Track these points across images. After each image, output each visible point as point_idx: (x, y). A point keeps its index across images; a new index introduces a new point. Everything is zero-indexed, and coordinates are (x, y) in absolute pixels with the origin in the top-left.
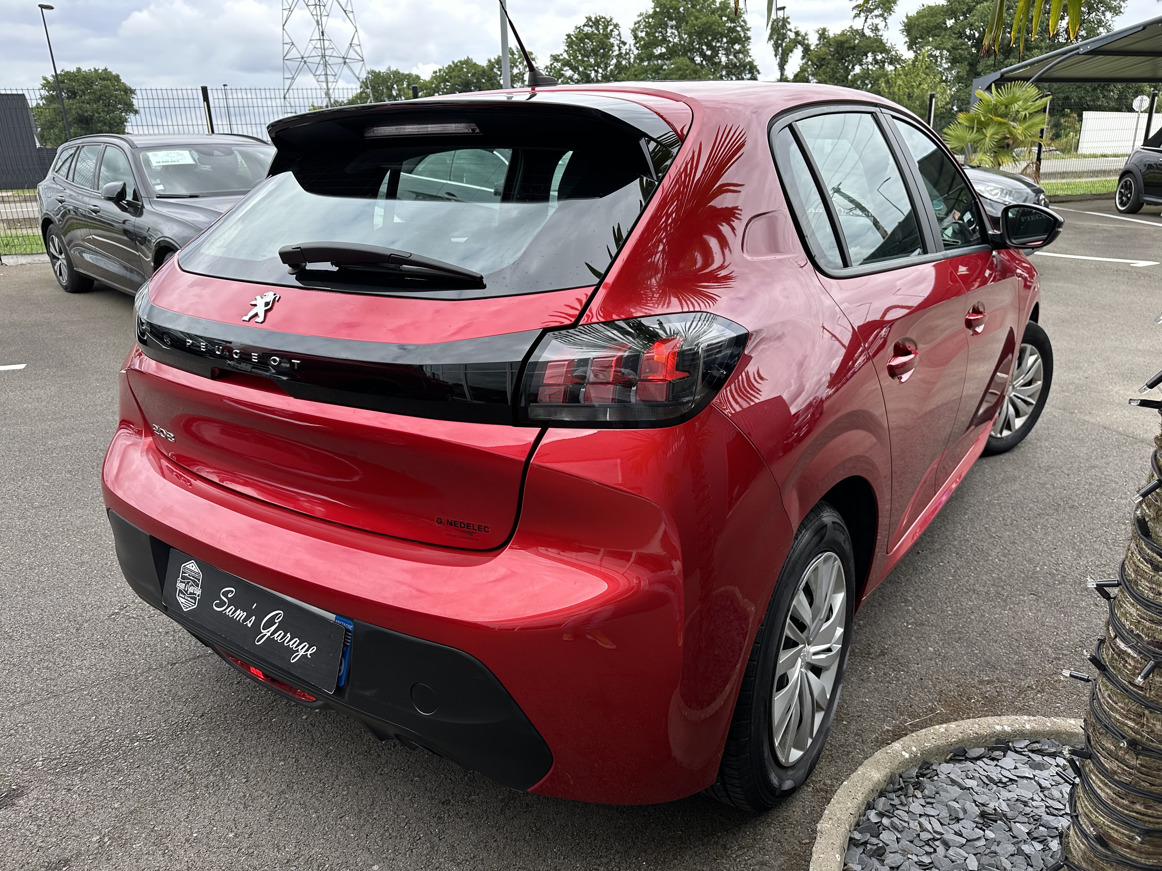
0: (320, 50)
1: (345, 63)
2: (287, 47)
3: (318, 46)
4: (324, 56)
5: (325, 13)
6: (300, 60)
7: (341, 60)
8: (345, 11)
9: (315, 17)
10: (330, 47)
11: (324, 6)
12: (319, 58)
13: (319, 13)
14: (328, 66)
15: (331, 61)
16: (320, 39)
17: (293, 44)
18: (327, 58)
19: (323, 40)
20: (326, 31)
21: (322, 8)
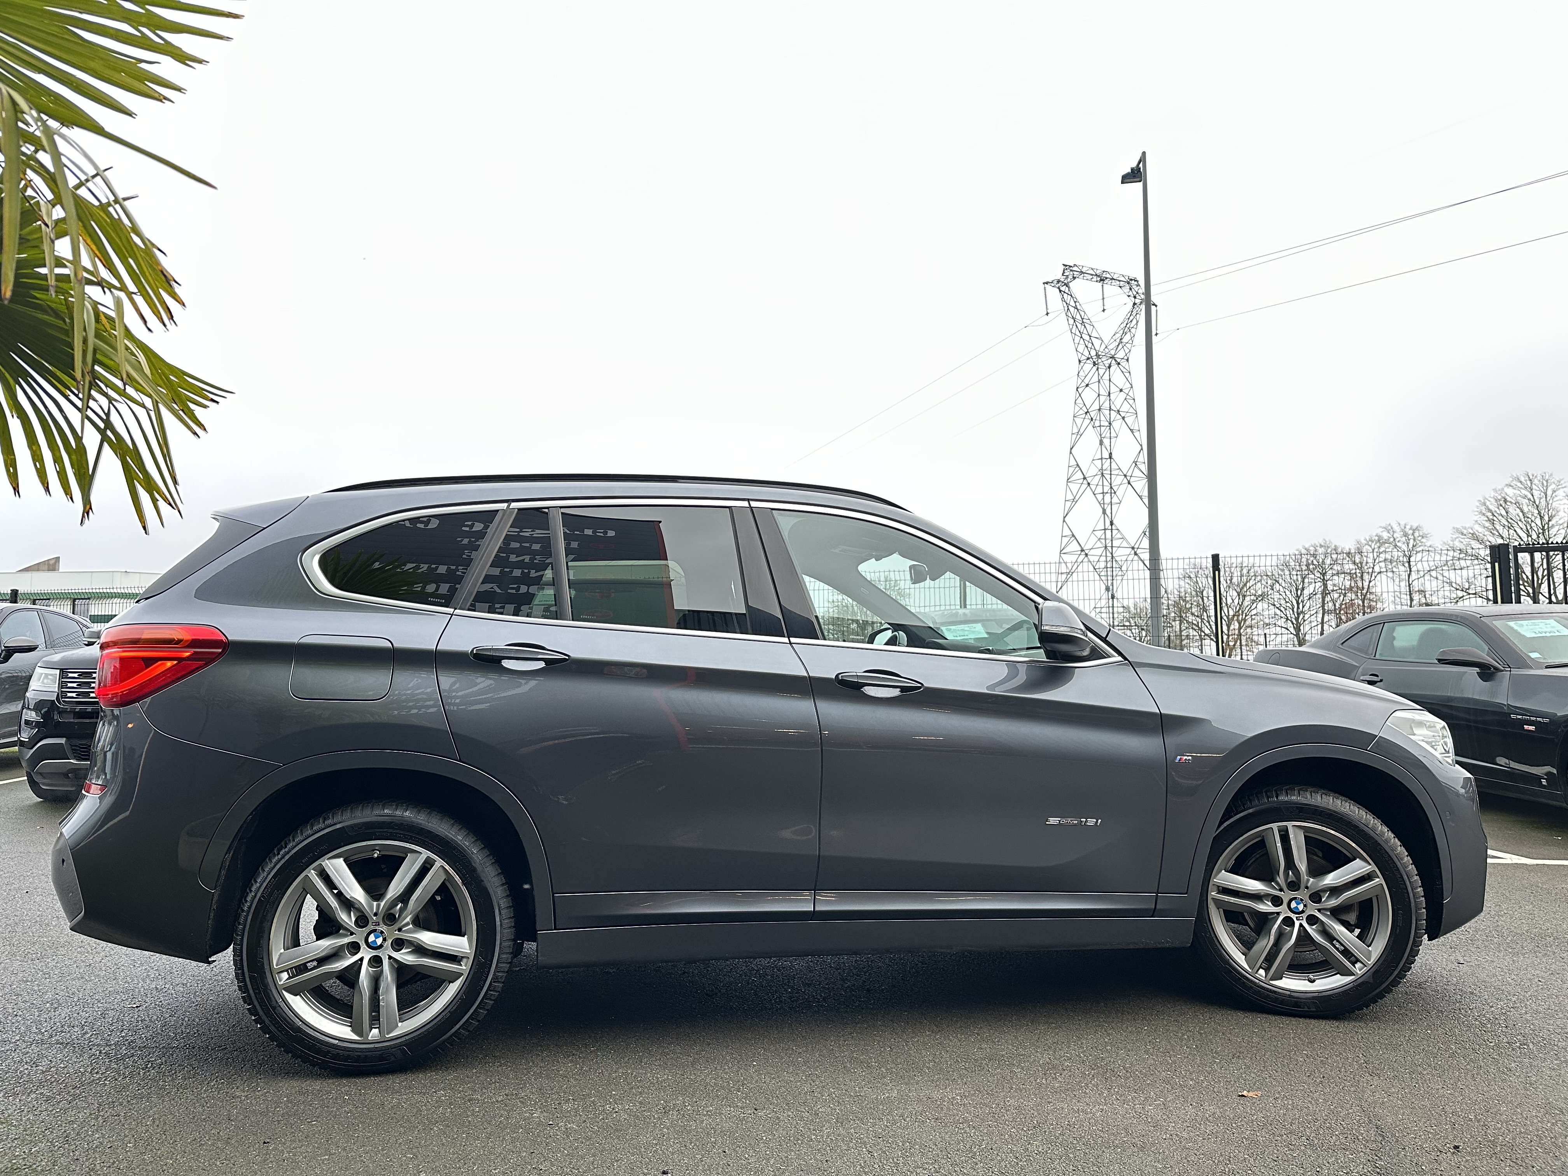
0: (1103, 541)
1: (1136, 554)
2: (1065, 540)
6: (1080, 552)
15: (1117, 553)
16: (1105, 529)
17: (1073, 536)
20: (1114, 522)
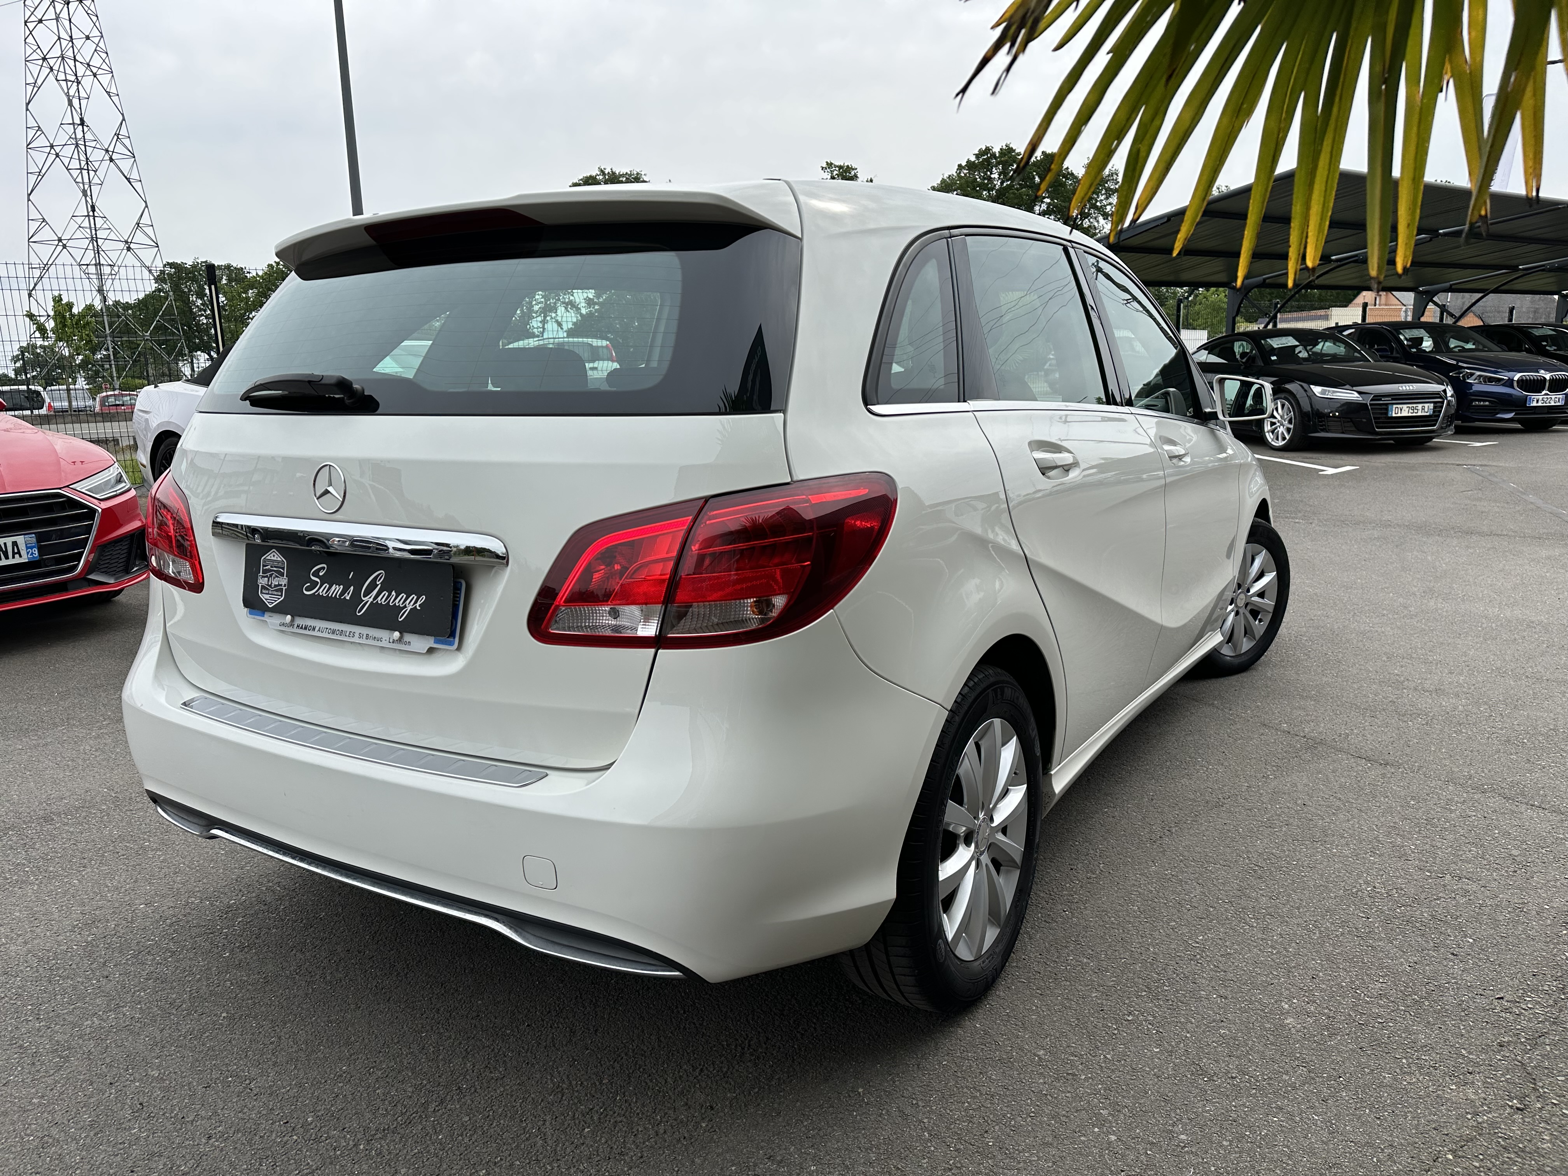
0: (88, 230)
1: (129, 249)
2: (34, 226)
3: (86, 224)
4: (94, 239)
5: (96, 180)
6: (56, 242)
7: (122, 245)
8: (128, 180)
9: (81, 185)
10: (105, 226)
11: (95, 171)
12: (87, 241)
13: (86, 180)
14: (102, 253)
15: (105, 245)
16: (88, 216)
17: (44, 220)
18: (100, 242)
19: (94, 216)
21: (92, 173)
